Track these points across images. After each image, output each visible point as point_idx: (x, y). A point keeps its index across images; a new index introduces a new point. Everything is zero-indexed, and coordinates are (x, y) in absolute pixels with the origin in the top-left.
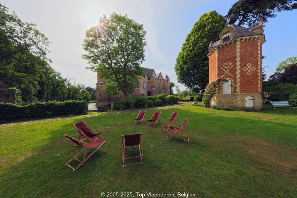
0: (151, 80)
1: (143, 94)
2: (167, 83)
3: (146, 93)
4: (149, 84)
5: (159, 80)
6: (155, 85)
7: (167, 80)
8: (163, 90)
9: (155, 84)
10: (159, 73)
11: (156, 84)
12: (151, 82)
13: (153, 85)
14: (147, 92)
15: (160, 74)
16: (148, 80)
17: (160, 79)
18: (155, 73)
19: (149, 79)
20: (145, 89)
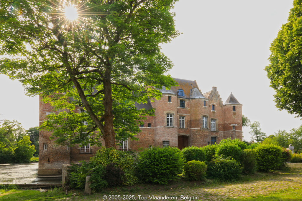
0: (187, 108)
1: (164, 142)
2: (234, 114)
3: (174, 140)
4: (183, 117)
5: (211, 108)
6: (199, 120)
7: (234, 108)
8: (221, 133)
9: (201, 117)
10: (212, 89)
11: (203, 117)
12: (188, 112)
13: (193, 118)
14: (177, 136)
15: (214, 93)
16: (179, 108)
17: (214, 106)
18: (200, 91)
19: (182, 104)
20: (170, 130)
